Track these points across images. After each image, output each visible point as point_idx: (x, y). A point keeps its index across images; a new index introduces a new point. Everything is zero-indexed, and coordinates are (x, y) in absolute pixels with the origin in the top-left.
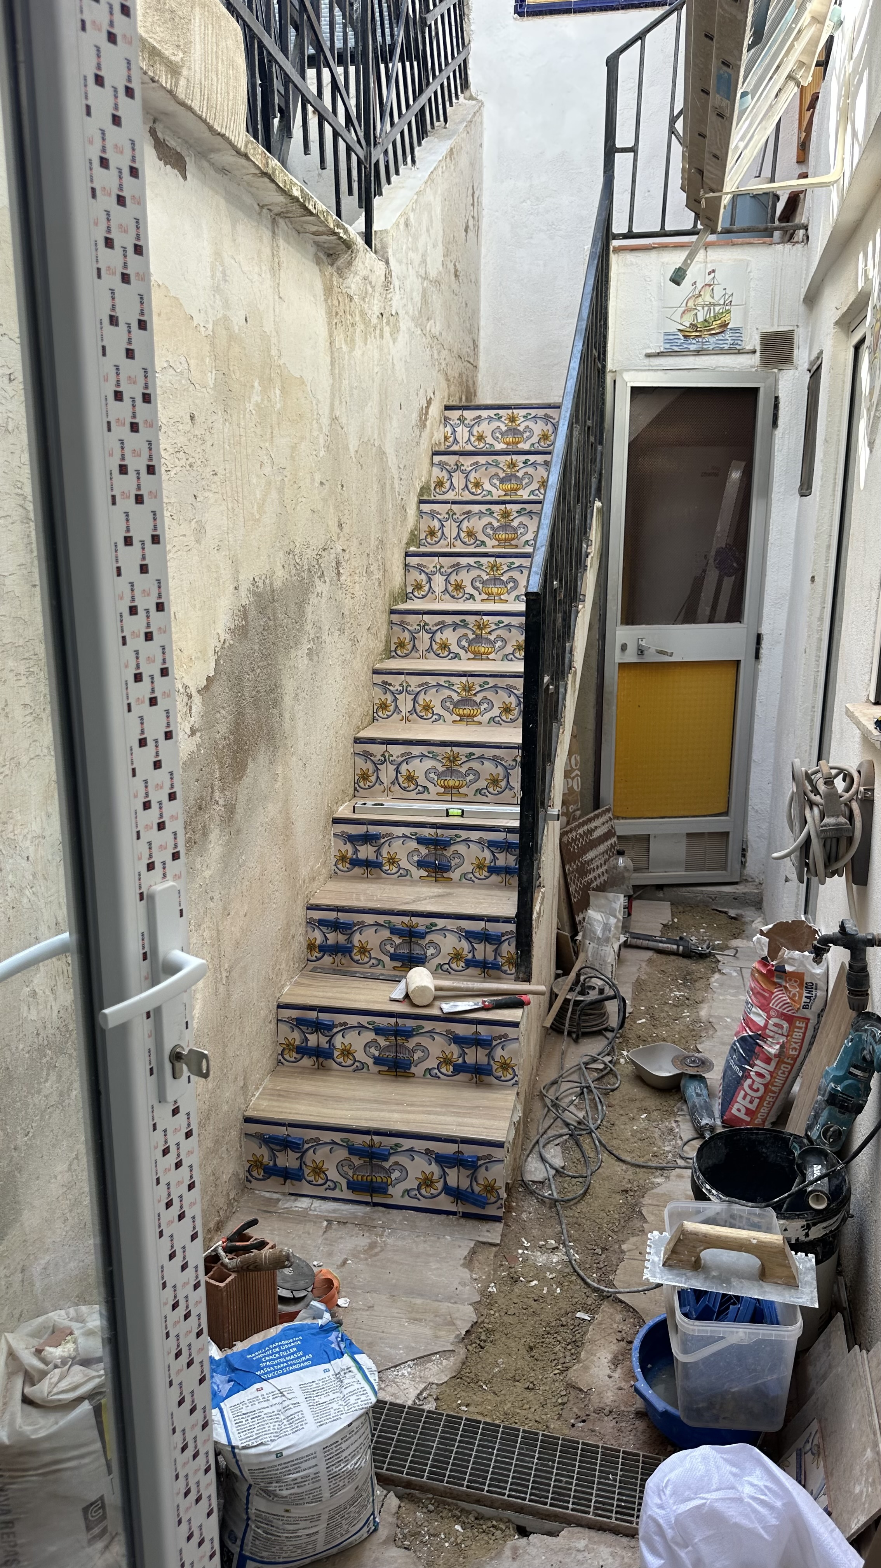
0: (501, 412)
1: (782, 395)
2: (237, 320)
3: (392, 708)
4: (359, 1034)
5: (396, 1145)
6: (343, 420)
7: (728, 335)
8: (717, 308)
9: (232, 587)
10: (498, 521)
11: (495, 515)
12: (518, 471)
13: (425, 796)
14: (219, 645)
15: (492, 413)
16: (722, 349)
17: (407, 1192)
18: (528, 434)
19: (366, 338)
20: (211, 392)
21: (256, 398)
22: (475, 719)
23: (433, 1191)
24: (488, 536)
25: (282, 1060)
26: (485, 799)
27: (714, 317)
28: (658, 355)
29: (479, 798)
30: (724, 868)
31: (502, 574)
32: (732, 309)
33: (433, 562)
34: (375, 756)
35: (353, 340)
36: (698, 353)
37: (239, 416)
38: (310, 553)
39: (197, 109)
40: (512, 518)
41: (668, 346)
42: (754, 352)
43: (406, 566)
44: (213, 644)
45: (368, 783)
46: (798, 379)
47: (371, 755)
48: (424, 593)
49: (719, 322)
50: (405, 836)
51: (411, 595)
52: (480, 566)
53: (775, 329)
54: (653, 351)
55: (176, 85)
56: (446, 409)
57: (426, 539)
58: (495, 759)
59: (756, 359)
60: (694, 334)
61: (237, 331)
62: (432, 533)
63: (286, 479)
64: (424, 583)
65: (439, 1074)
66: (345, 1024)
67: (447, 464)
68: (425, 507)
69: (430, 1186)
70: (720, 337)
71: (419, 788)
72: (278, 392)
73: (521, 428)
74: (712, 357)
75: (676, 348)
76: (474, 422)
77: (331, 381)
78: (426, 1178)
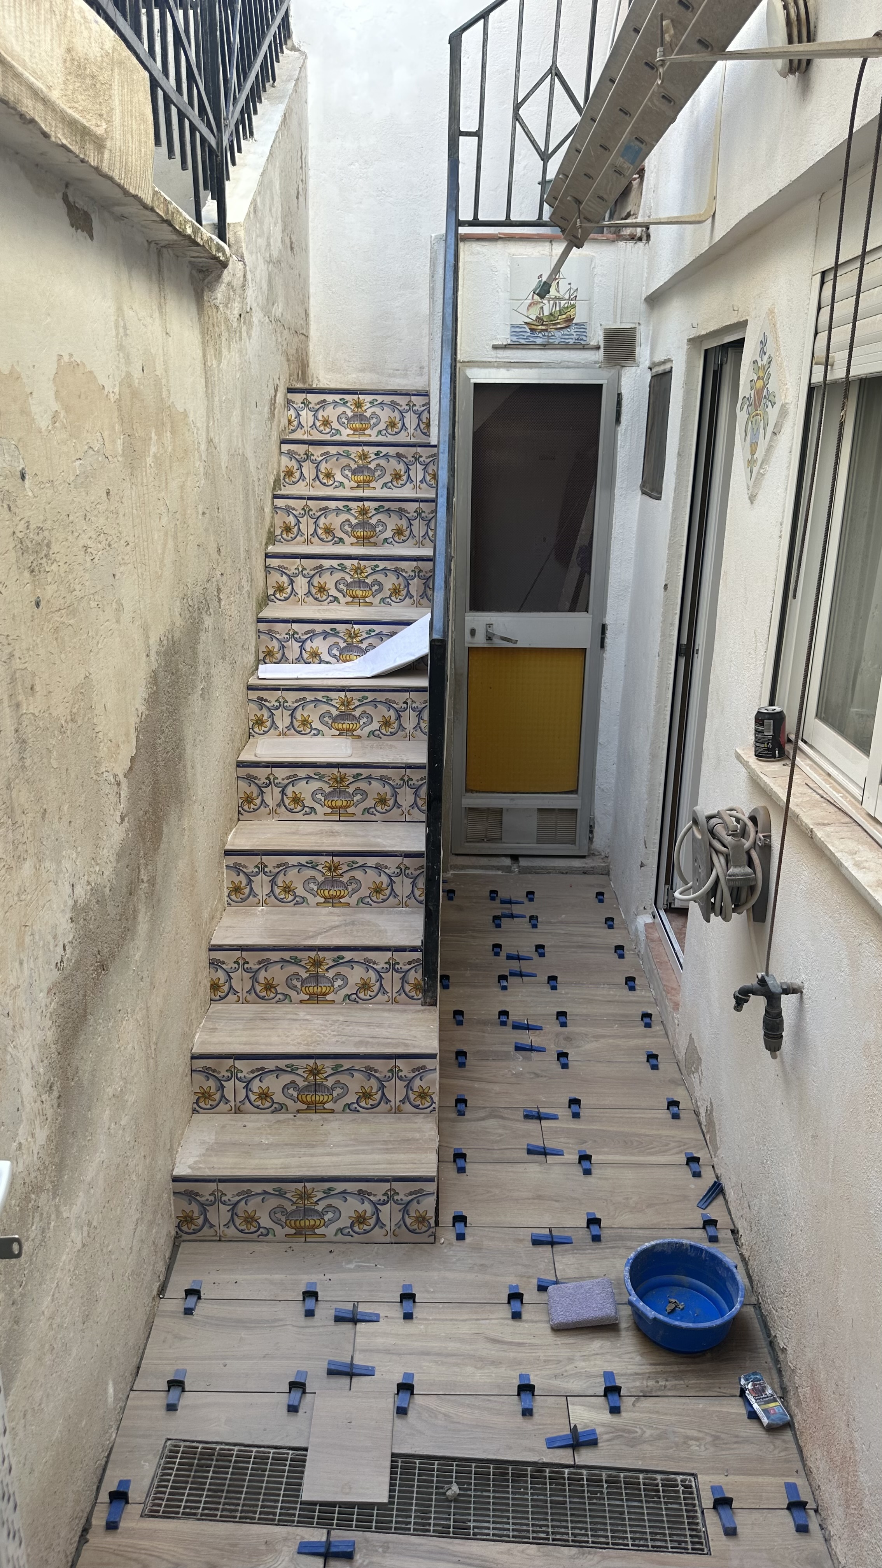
0: (347, 397)
1: (624, 392)
2: (137, 374)
3: (268, 724)
4: (277, 1077)
5: (329, 1189)
6: (216, 441)
7: (573, 330)
8: (563, 302)
9: (145, 654)
10: (356, 518)
11: (353, 512)
12: (370, 463)
13: (312, 816)
14: (138, 720)
15: (337, 398)
16: (567, 344)
17: (341, 1230)
18: (375, 420)
19: (230, 345)
20: (120, 459)
21: (153, 449)
22: (355, 733)
23: (365, 1227)
24: (346, 533)
25: (198, 1108)
26: (373, 818)
27: (560, 311)
28: (506, 347)
29: (367, 817)
30: (573, 842)
31: (367, 577)
32: (578, 304)
33: (294, 564)
34: (259, 779)
35: (220, 353)
36: (544, 347)
37: (142, 475)
38: (199, 589)
39: (117, 178)
40: (370, 515)
41: (514, 338)
42: (598, 348)
43: (267, 568)
44: (134, 720)
45: (253, 806)
46: (640, 376)
47: (256, 778)
48: (286, 596)
49: (564, 316)
50: (300, 865)
51: (273, 597)
52: (343, 569)
53: (618, 326)
54: (500, 343)
55: (102, 161)
56: (288, 392)
57: (281, 535)
58: (382, 779)
59: (599, 355)
60: (540, 327)
61: (137, 385)
62: (288, 529)
63: (178, 523)
64: (286, 585)
65: (358, 1108)
66: (262, 1069)
67: (296, 453)
68: (280, 503)
69: (363, 1223)
70: (565, 331)
71: (306, 809)
72: (169, 434)
73: (368, 414)
74: (558, 352)
75: (523, 341)
76: (318, 406)
77: (206, 403)
78: (359, 1216)
